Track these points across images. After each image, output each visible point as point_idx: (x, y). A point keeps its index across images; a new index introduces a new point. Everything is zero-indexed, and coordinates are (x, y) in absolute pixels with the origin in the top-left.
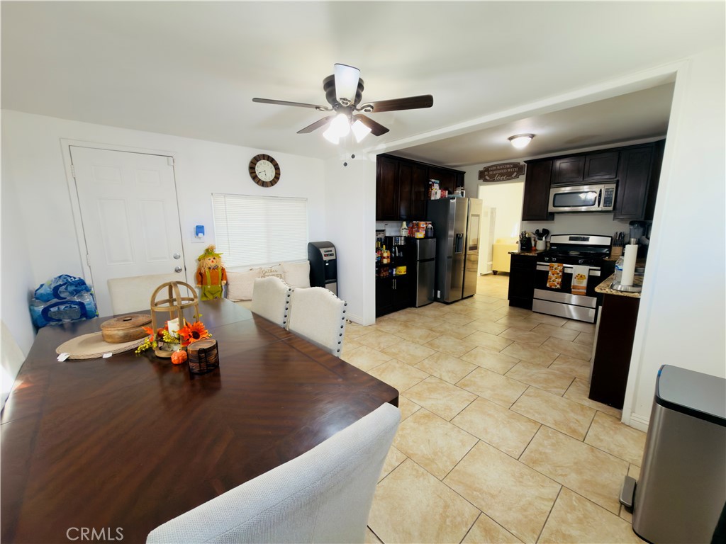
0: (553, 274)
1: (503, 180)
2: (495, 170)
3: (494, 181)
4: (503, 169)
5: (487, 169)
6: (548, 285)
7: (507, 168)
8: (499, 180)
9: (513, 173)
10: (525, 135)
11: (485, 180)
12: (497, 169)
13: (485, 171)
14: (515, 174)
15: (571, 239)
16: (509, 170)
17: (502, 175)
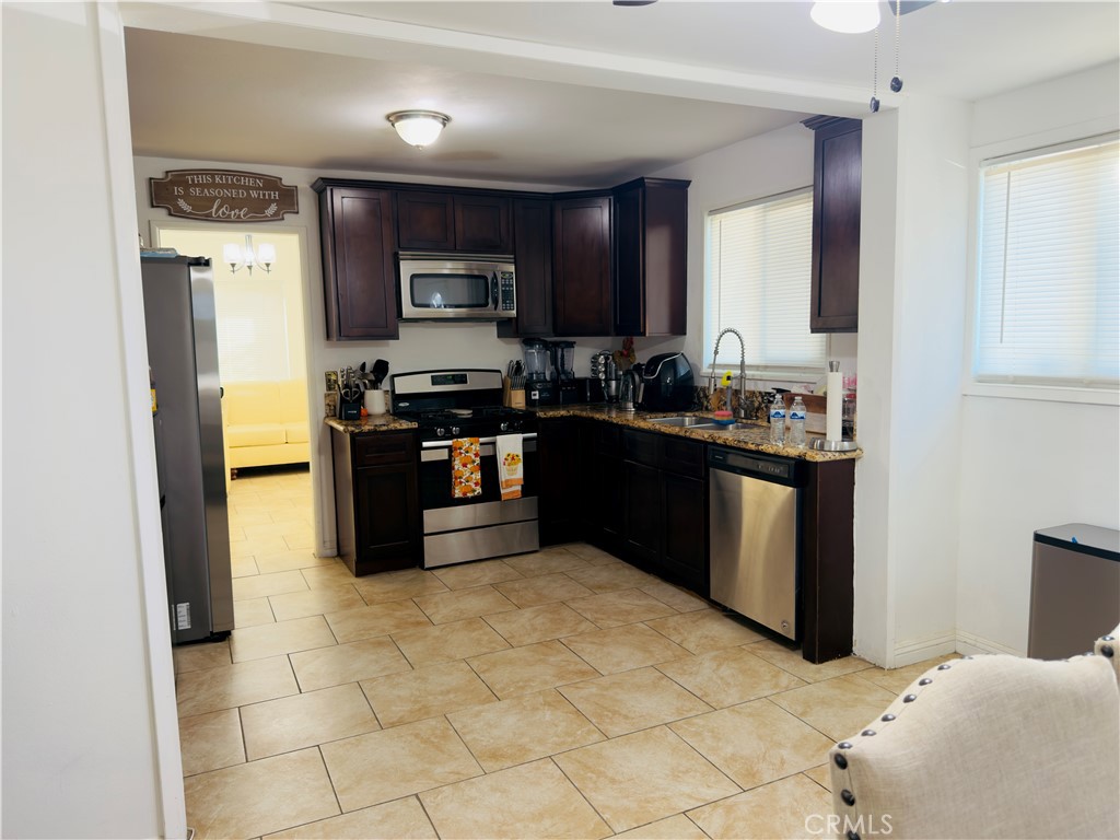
0: (465, 465)
1: (239, 220)
2: (208, 186)
3: (208, 218)
4: (233, 186)
5: (179, 178)
6: (458, 493)
7: (248, 188)
8: (226, 220)
9: (268, 202)
10: (434, 115)
11: (176, 213)
12: (214, 185)
13: (173, 183)
14: (273, 208)
15: (435, 381)
16: (254, 194)
17: (234, 204)
